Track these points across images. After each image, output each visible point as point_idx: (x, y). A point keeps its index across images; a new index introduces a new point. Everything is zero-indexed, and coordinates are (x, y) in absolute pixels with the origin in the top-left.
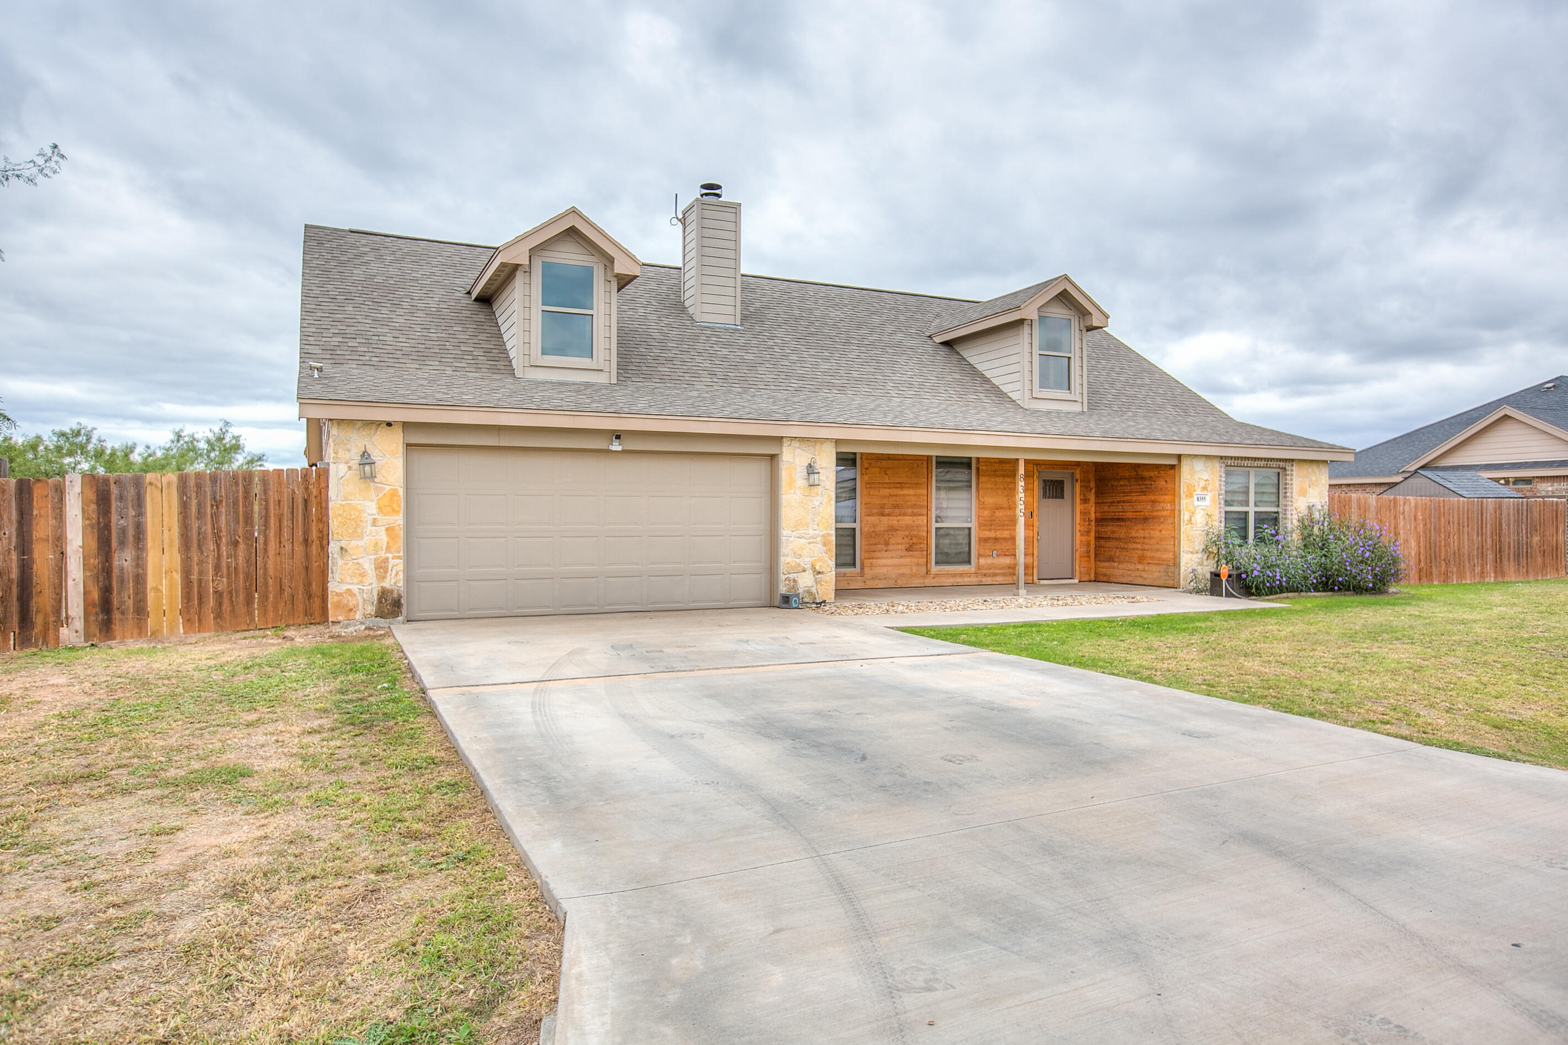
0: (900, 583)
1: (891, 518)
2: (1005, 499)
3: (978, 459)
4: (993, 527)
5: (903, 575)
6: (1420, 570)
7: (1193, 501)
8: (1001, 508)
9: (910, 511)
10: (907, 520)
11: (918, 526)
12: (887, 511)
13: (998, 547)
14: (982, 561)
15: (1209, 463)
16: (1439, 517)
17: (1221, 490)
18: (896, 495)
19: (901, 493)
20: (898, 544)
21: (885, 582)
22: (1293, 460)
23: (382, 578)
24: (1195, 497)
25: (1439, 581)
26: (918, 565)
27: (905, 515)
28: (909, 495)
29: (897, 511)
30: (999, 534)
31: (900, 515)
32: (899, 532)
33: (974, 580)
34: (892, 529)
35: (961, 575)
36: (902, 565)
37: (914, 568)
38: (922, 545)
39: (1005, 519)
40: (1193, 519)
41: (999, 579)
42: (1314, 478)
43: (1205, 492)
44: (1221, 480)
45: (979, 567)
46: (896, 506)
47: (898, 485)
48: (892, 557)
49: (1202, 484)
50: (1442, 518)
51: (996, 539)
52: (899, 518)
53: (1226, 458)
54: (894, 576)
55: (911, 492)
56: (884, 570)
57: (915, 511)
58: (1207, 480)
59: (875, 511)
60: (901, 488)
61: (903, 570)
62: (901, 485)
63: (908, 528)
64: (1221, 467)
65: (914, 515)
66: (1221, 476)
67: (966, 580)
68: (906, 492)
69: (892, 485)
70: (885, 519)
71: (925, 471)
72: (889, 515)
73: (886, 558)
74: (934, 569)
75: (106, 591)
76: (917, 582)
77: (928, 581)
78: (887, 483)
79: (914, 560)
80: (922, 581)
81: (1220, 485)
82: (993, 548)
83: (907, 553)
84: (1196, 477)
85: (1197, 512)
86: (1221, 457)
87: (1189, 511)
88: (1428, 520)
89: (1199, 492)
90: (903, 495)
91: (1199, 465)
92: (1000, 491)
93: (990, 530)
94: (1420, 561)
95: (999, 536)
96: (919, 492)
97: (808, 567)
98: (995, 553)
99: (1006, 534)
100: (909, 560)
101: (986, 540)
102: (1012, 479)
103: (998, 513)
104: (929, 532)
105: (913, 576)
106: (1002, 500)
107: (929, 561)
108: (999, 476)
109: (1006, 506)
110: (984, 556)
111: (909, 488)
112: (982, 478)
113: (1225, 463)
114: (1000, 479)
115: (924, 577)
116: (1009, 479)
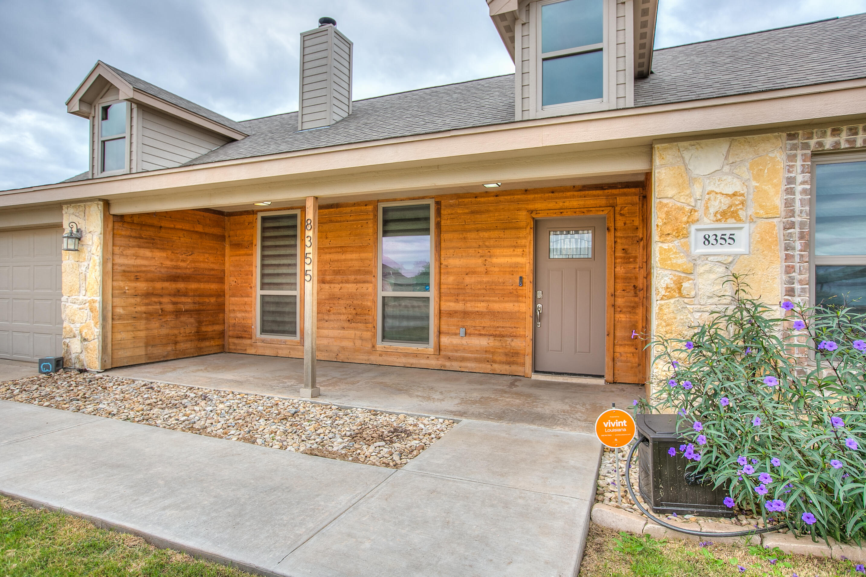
0: (342, 357)
1: (332, 285)
2: (480, 261)
4: (461, 298)
5: (343, 348)
7: (687, 246)
8: (474, 273)
9: (352, 277)
10: (351, 288)
11: (363, 295)
12: (328, 278)
13: (469, 323)
14: (445, 340)
15: (744, 155)
17: (791, 214)
18: (337, 261)
19: (343, 257)
20: (340, 314)
21: (326, 354)
24: (696, 237)
26: (361, 338)
27: (347, 282)
28: (352, 260)
29: (339, 278)
30: (470, 307)
31: (342, 282)
32: (341, 302)
33: (433, 363)
34: (333, 297)
35: (416, 355)
36: (344, 338)
37: (358, 343)
38: (367, 317)
39: (479, 287)
40: (685, 285)
41: (471, 365)
43: (731, 223)
44: (788, 191)
45: (439, 348)
46: (337, 272)
47: (340, 250)
48: (333, 328)
49: (718, 203)
51: (465, 314)
52: (341, 285)
54: (335, 349)
55: (354, 256)
57: (358, 277)
58: (735, 194)
60: (344, 252)
62: (343, 249)
63: (351, 296)
64: (791, 155)
65: (356, 282)
66: (791, 181)
67: (423, 362)
68: (349, 256)
69: (333, 250)
71: (371, 231)
72: (330, 282)
73: (328, 328)
74: (381, 345)
76: (362, 358)
77: (375, 359)
78: (327, 248)
79: (358, 333)
80: (366, 358)
81: (789, 204)
82: (461, 324)
83: (347, 325)
84: (697, 190)
85: (701, 269)
86: (791, 128)
87: (673, 268)
89: (707, 223)
90: (345, 260)
91: (708, 162)
92: (471, 251)
93: (457, 301)
95: (470, 309)
96: (363, 255)
97: (77, 332)
98: (462, 331)
99: (481, 306)
100: (350, 333)
101: (451, 314)
102: (495, 234)
103: (468, 280)
104: (375, 302)
105: (356, 350)
106: (475, 262)
107: (374, 336)
108: (470, 231)
109: (483, 269)
110: (448, 334)
111: (352, 252)
112: (444, 236)
113: (806, 146)
114: (473, 235)
115: (369, 353)
116: (486, 234)
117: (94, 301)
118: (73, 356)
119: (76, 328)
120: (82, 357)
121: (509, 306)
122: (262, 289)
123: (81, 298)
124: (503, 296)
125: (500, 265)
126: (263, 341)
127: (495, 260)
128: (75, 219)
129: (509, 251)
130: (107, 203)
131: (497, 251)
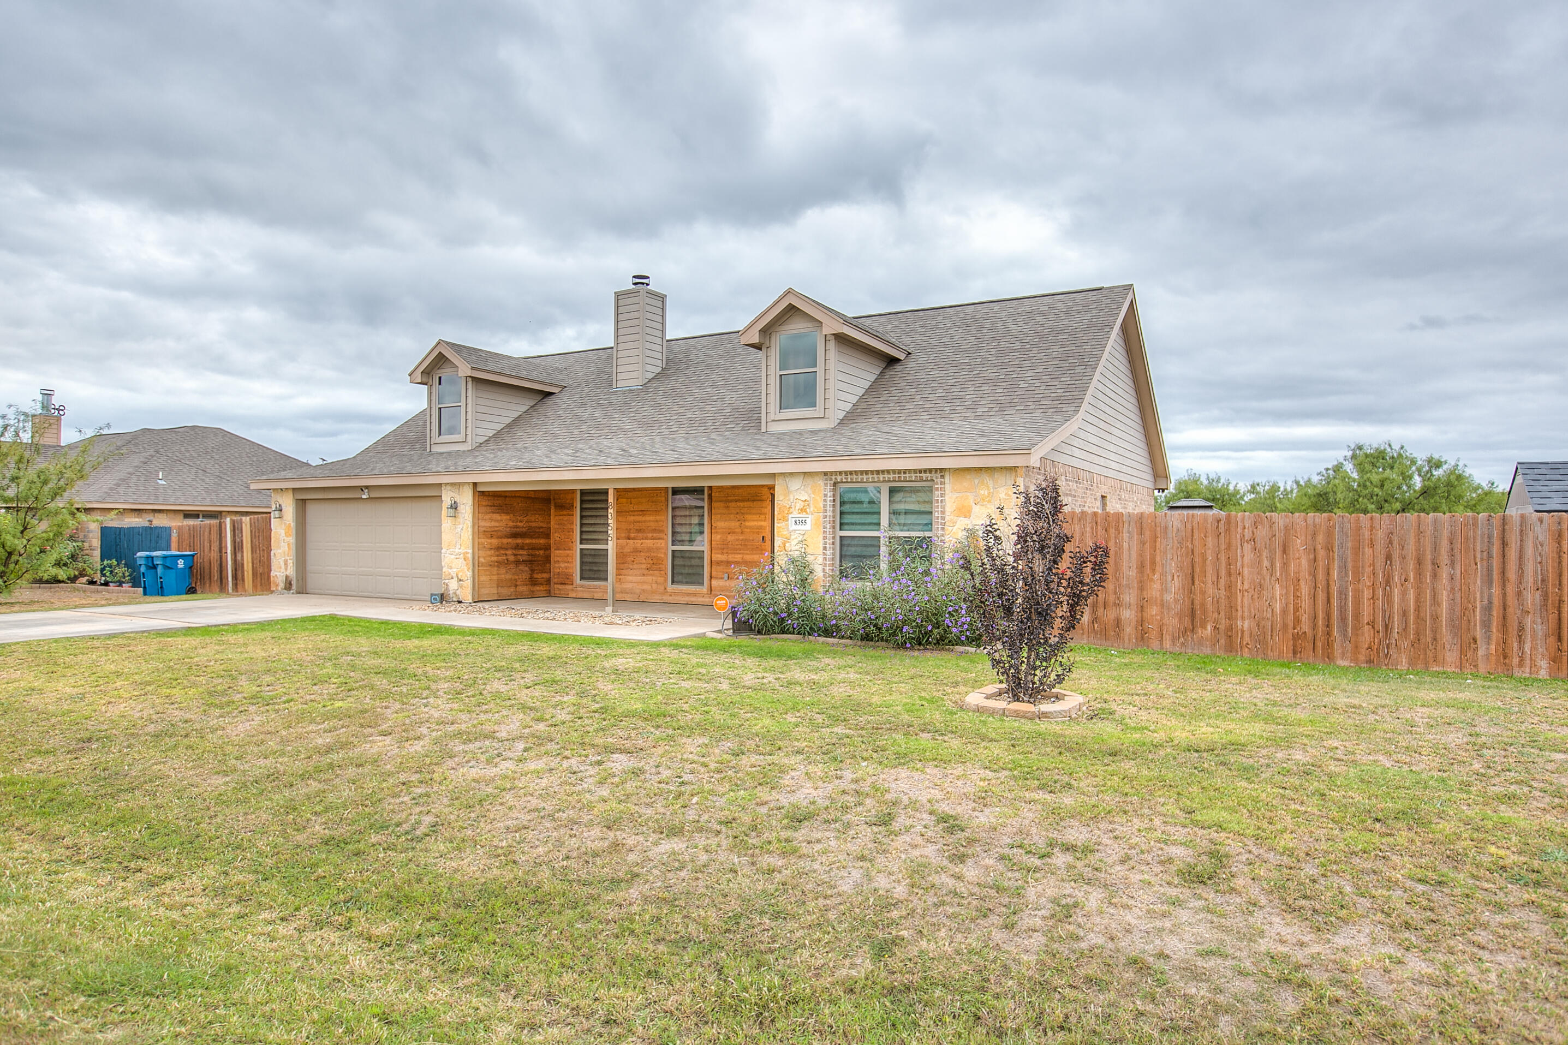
0: (642, 598)
1: (635, 541)
2: (738, 524)
3: (710, 488)
4: (725, 551)
5: (644, 591)
6: (1296, 638)
7: (787, 525)
8: (734, 533)
9: (650, 535)
10: (649, 543)
11: (658, 549)
12: (632, 535)
13: (730, 570)
14: (714, 583)
15: (809, 481)
16: (1357, 550)
17: (826, 511)
18: (639, 522)
19: (644, 519)
20: (641, 564)
21: (631, 596)
22: (941, 470)
23: (286, 569)
24: (791, 521)
25: (1355, 660)
26: (656, 582)
27: (646, 539)
28: (647, 521)
29: (640, 535)
30: (731, 558)
32: (642, 554)
33: (707, 600)
34: (636, 551)
35: (695, 595)
36: (644, 583)
37: (655, 586)
38: (661, 566)
39: (737, 543)
40: (787, 545)
42: (984, 492)
43: (804, 515)
44: (825, 501)
45: (710, 589)
46: (639, 531)
47: (640, 513)
48: (636, 575)
49: (799, 505)
50: (1368, 551)
51: (728, 563)
52: (642, 541)
53: (831, 473)
54: (638, 591)
55: (652, 518)
56: (629, 586)
58: (806, 501)
59: (623, 535)
60: (644, 515)
61: (645, 587)
62: (643, 513)
63: (649, 550)
64: (826, 485)
65: (653, 539)
66: (826, 495)
67: (700, 600)
68: (647, 518)
70: (631, 542)
72: (634, 539)
73: (632, 575)
74: (671, 587)
75: (236, 570)
76: (657, 598)
77: (667, 598)
78: (632, 511)
79: (654, 578)
80: (660, 597)
81: (825, 506)
82: (725, 570)
83: (646, 572)
84: (792, 498)
85: (793, 537)
86: (825, 474)
87: (782, 536)
88: (1321, 553)
89: (795, 514)
91: (795, 484)
92: (732, 516)
93: (722, 553)
94: (1297, 621)
95: (731, 560)
96: (658, 518)
97: (454, 575)
98: (726, 575)
99: (738, 557)
100: (649, 579)
101: (719, 563)
102: (746, 504)
103: (730, 538)
104: (666, 554)
105: (653, 592)
106: (734, 524)
107: (666, 580)
108: (731, 501)
109: (739, 530)
110: (716, 578)
111: (650, 515)
112: (714, 504)
113: (831, 479)
114: (733, 504)
115: (662, 594)
116: (742, 504)
117: (467, 553)
118: (451, 592)
119: (453, 572)
120: (458, 592)
121: (756, 557)
122: (581, 543)
123: (457, 550)
124: (752, 549)
125: (750, 527)
126: (582, 586)
127: (747, 524)
128: (453, 494)
129: (755, 517)
130: (475, 484)
131: (749, 517)
